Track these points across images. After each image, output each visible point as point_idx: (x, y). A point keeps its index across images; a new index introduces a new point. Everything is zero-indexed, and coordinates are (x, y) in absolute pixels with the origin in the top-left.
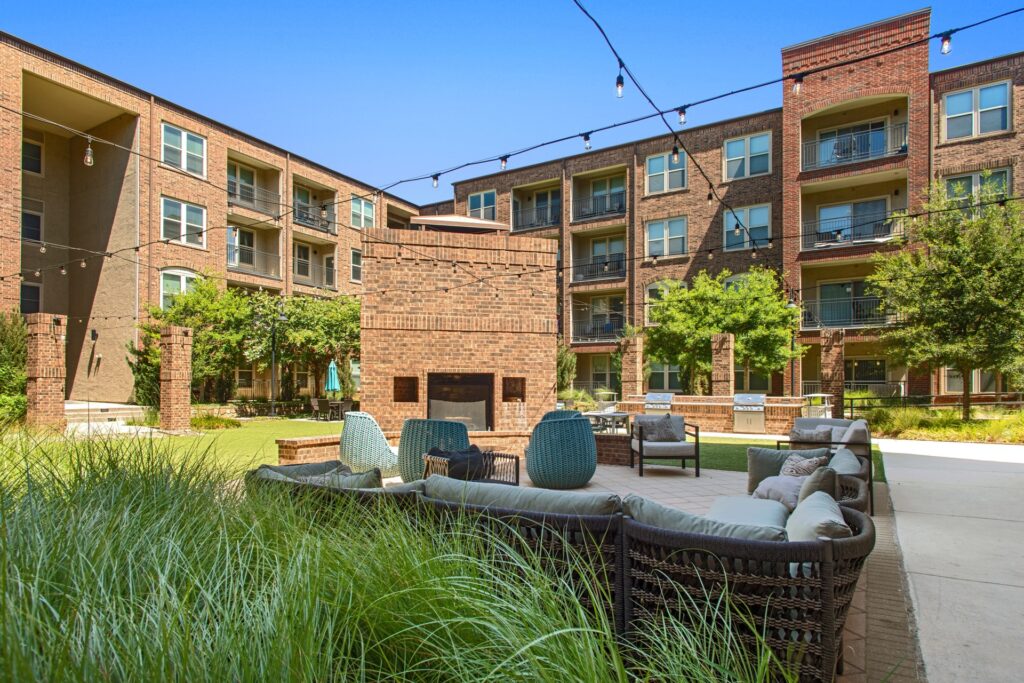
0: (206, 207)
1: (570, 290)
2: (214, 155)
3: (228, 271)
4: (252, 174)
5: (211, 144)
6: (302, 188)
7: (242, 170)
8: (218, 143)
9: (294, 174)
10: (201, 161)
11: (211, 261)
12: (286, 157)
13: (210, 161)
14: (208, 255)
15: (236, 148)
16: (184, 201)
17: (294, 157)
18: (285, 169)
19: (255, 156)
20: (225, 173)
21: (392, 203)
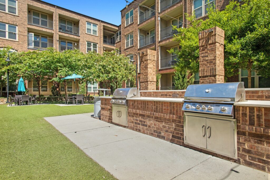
0: (17, 26)
1: (159, 44)
2: (21, 7)
3: (28, 49)
4: (47, 16)
5: (19, 2)
6: (62, 19)
7: (42, 15)
8: (23, 2)
9: (59, 14)
10: (15, 9)
11: (20, 45)
12: (55, 7)
13: (19, 9)
14: (18, 43)
15: (32, 4)
16: (7, 23)
17: (58, 7)
18: (55, 12)
19: (40, 7)
20: (27, 13)
21: (105, 25)
